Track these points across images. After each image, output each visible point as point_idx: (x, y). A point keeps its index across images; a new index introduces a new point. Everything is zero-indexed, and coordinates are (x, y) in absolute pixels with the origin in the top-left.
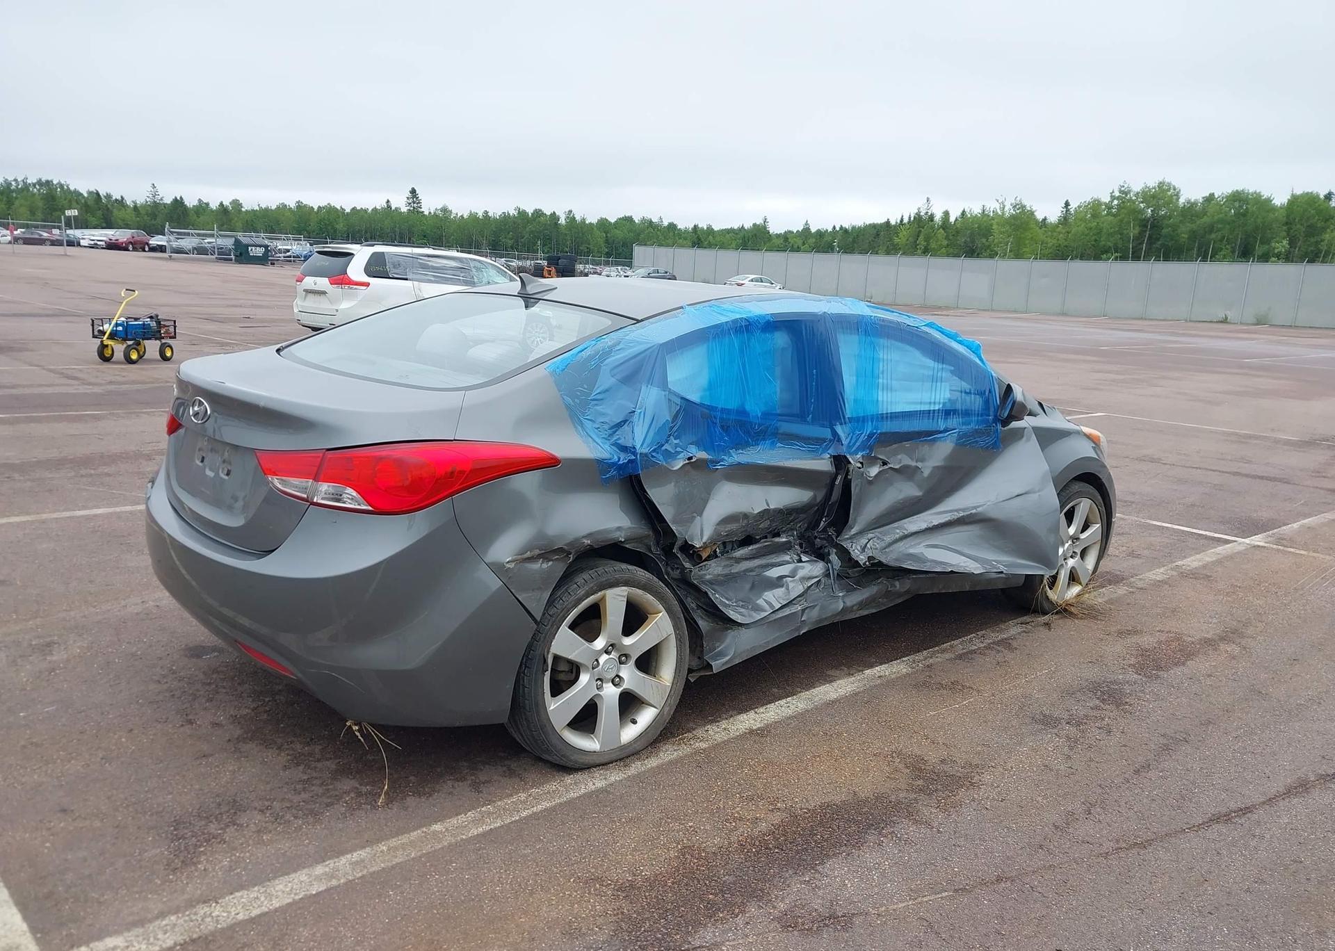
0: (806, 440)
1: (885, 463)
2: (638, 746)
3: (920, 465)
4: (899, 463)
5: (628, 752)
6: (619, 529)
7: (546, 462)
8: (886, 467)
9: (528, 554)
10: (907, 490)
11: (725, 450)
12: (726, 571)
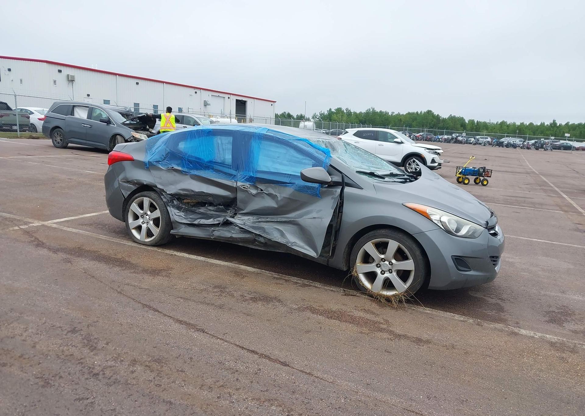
0: (225, 173)
1: (262, 190)
2: (148, 243)
3: (278, 195)
4: (268, 192)
5: (145, 243)
6: (145, 181)
7: (131, 160)
8: (262, 192)
9: (123, 180)
10: (271, 203)
11: (191, 169)
12: (205, 212)
